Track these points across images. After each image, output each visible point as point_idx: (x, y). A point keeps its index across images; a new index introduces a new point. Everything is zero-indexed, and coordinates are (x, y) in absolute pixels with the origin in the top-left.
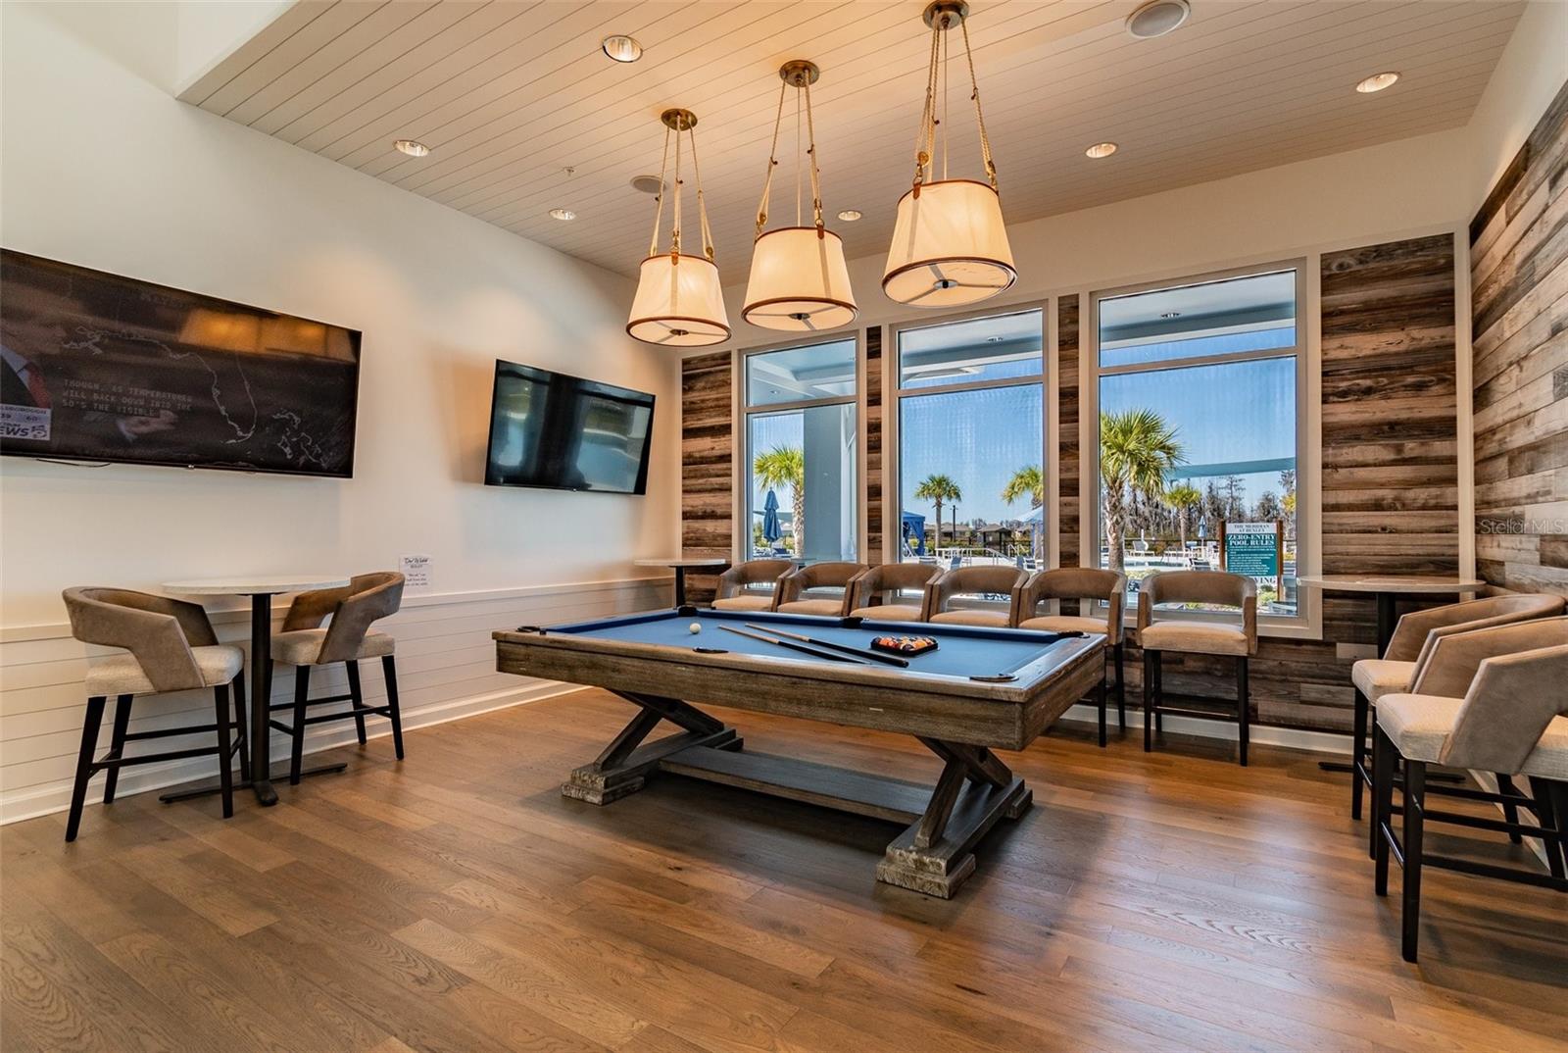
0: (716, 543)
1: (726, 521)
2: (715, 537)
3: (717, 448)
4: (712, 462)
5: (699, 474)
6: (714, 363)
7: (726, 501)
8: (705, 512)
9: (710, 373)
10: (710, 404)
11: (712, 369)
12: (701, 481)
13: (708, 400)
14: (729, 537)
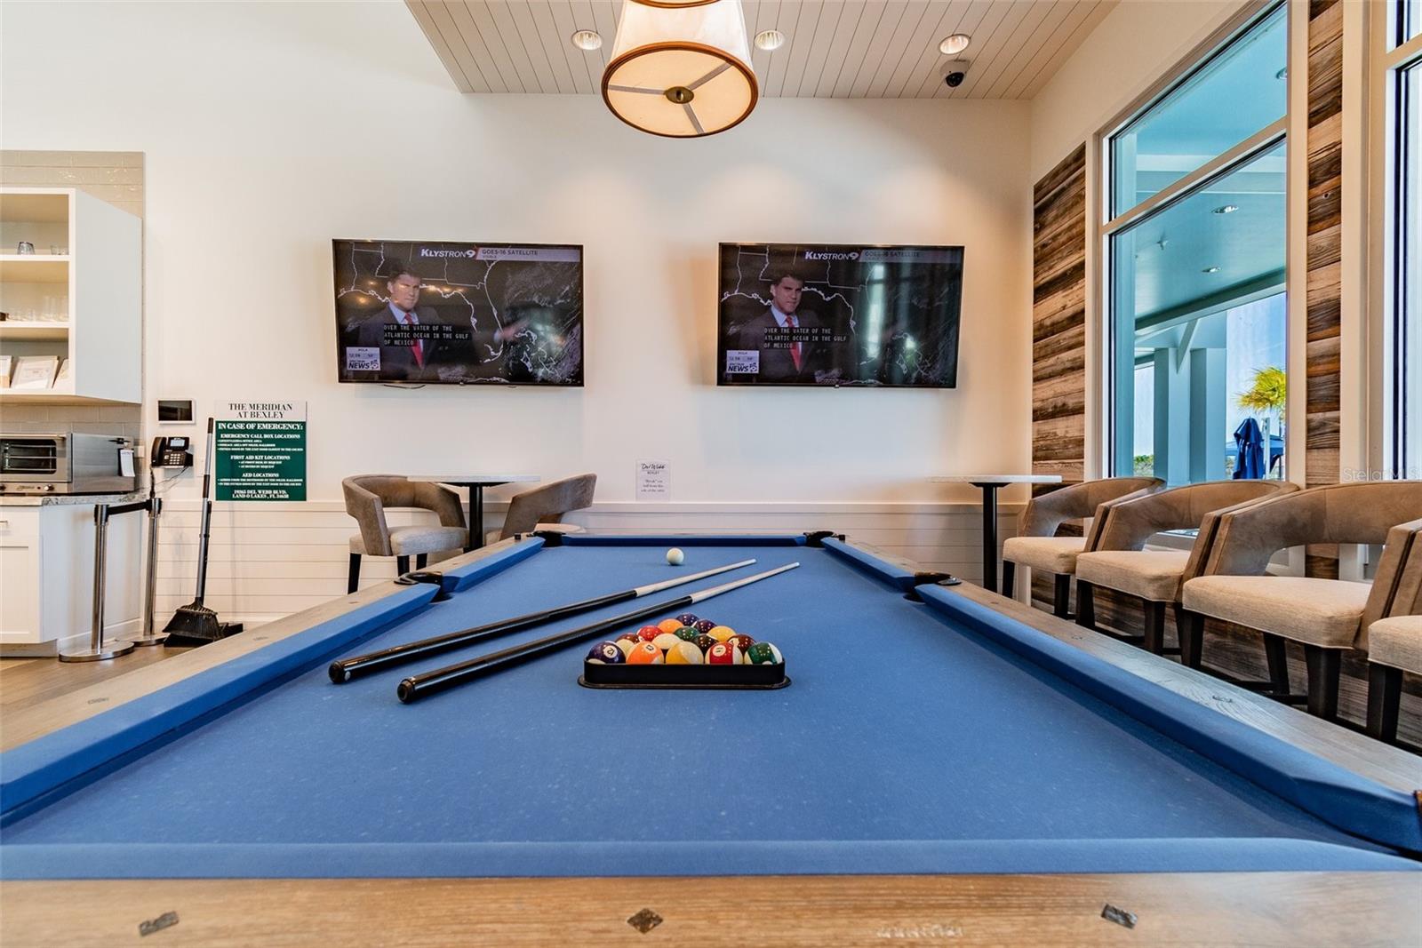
0: (1067, 453)
1: (1077, 417)
2: (1067, 443)
3: (1069, 304)
4: (1065, 329)
5: (1049, 350)
6: (1067, 172)
7: (1077, 386)
8: (1055, 407)
9: (1063, 190)
10: (1062, 239)
11: (1064, 184)
12: (1052, 361)
13: (1059, 234)
14: (1080, 442)
